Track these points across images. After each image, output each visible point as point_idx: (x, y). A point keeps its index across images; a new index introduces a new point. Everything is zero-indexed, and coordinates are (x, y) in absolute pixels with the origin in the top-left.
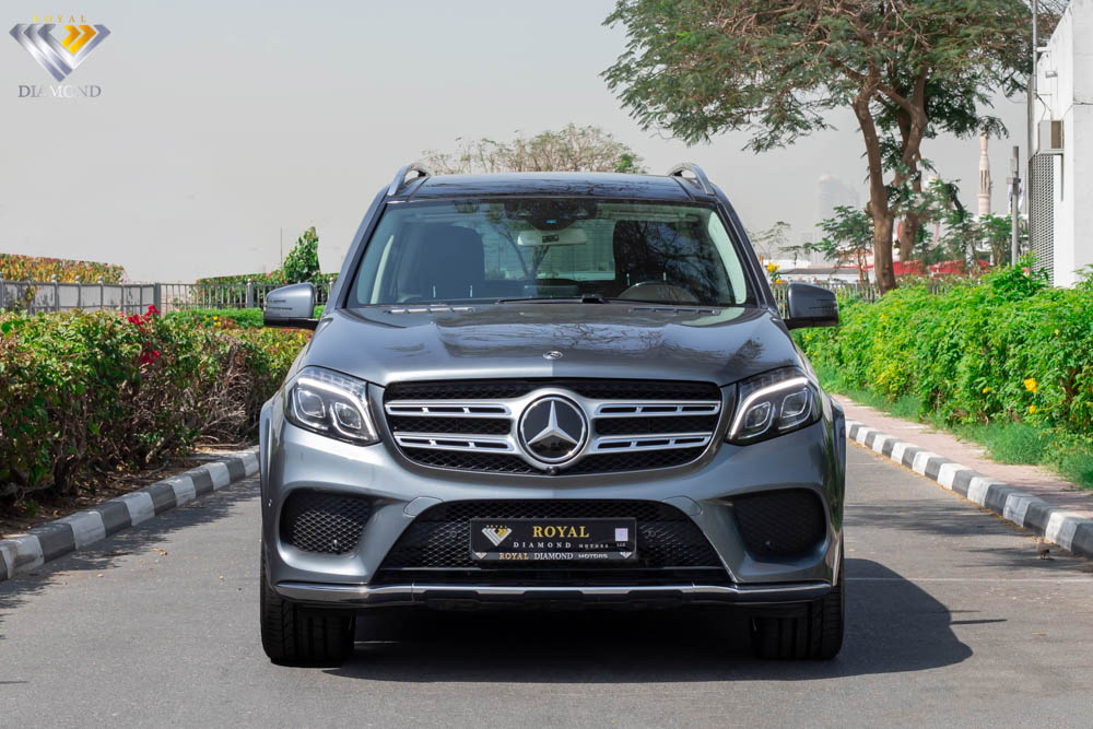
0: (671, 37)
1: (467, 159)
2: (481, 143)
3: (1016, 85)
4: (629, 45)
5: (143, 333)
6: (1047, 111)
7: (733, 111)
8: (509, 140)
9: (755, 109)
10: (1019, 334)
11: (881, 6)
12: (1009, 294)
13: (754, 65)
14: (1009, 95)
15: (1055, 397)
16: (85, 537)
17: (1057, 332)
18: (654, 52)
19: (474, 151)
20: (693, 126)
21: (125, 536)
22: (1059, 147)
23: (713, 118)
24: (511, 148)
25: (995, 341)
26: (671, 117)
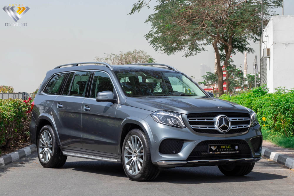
0: (163, 26)
1: (107, 59)
2: (111, 55)
3: (256, 39)
4: (152, 28)
5: (27, 105)
6: (266, 46)
7: (180, 46)
8: (118, 54)
9: (186, 45)
10: (261, 105)
11: (220, 18)
12: (258, 95)
13: (186, 34)
14: (255, 42)
15: (271, 122)
16: (14, 159)
17: (272, 105)
18: (159, 30)
19: (109, 57)
20: (170, 50)
21: (25, 159)
22: (269, 56)
23: (175, 48)
24: (119, 56)
25: (254, 107)
26: (163, 47)
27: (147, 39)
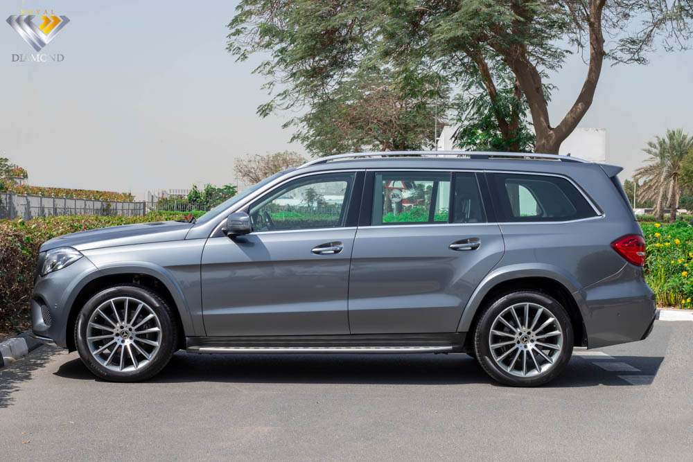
27: (302, 143)
